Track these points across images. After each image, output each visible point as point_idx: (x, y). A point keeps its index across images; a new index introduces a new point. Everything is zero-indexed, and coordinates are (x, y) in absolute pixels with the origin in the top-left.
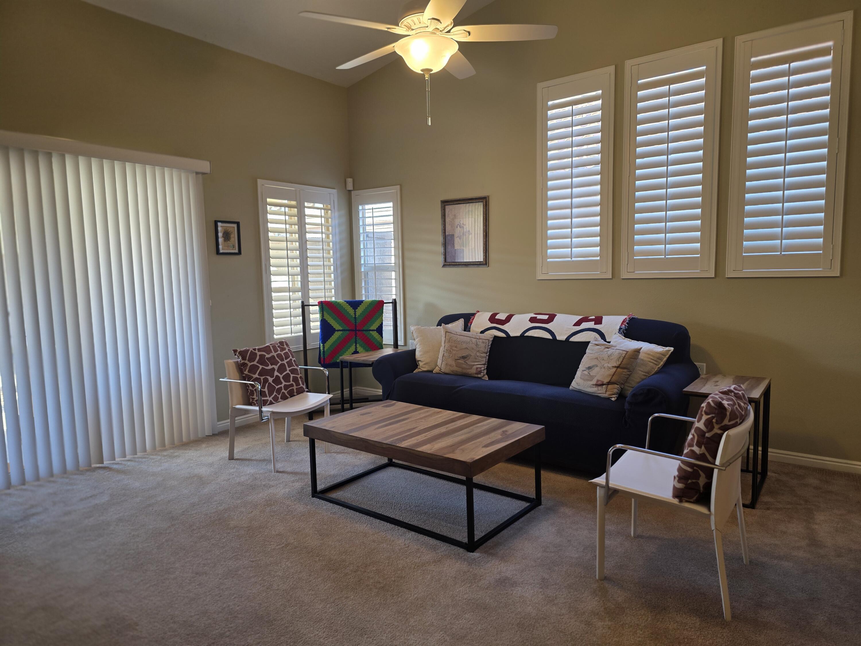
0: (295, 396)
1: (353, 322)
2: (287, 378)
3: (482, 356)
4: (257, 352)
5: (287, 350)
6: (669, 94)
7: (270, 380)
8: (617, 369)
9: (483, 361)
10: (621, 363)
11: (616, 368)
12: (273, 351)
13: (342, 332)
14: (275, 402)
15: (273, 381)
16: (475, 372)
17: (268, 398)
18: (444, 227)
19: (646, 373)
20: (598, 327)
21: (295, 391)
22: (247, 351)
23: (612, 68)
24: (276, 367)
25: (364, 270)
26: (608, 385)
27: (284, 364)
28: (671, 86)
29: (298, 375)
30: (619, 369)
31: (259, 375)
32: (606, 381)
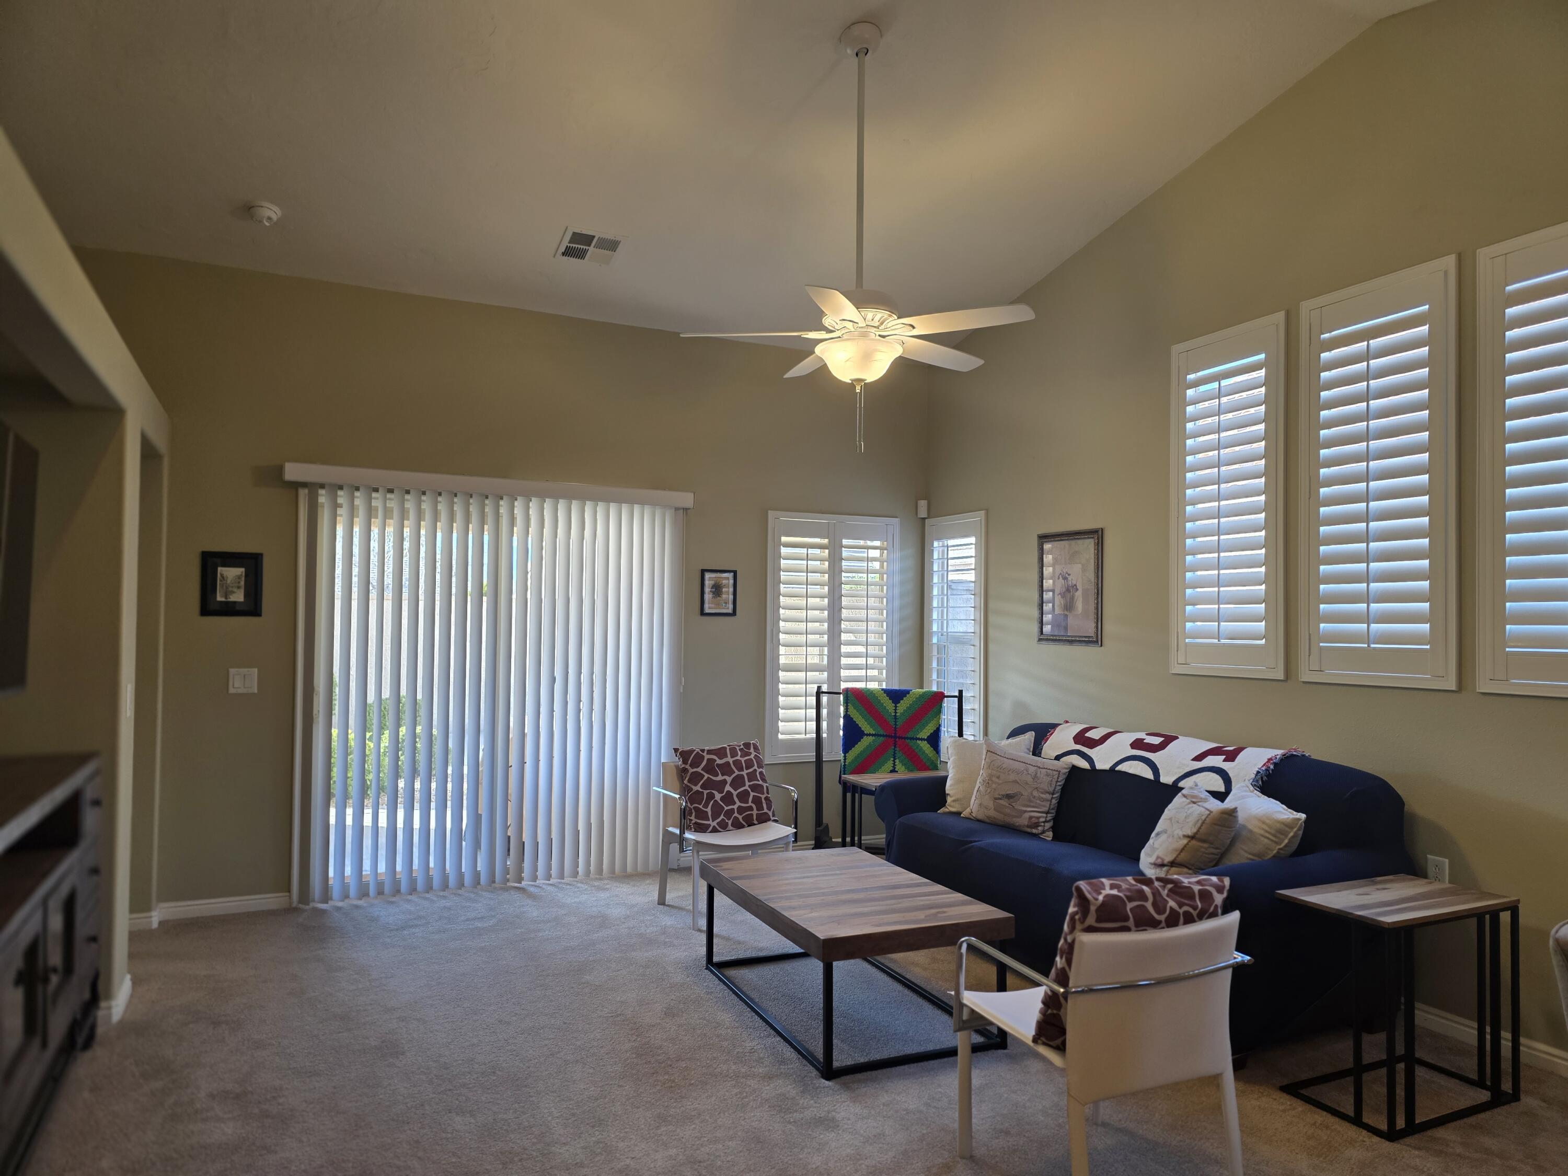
0: (755, 824)
1: (892, 723)
2: (743, 796)
3: (1042, 798)
4: (705, 754)
5: (752, 756)
6: (1367, 356)
7: (718, 796)
8: (1189, 841)
9: (1045, 806)
10: (1198, 831)
11: (1189, 839)
12: (729, 755)
13: (874, 738)
14: (722, 830)
15: (722, 799)
16: (1026, 823)
17: (710, 822)
18: (1040, 577)
19: (1253, 855)
20: (1227, 766)
21: (755, 817)
22: (692, 751)
23: (1280, 316)
24: (729, 779)
25: (938, 641)
26: (1172, 866)
27: (742, 776)
28: (1371, 342)
29: (763, 794)
30: (1194, 842)
31: (701, 787)
32: (1168, 859)
